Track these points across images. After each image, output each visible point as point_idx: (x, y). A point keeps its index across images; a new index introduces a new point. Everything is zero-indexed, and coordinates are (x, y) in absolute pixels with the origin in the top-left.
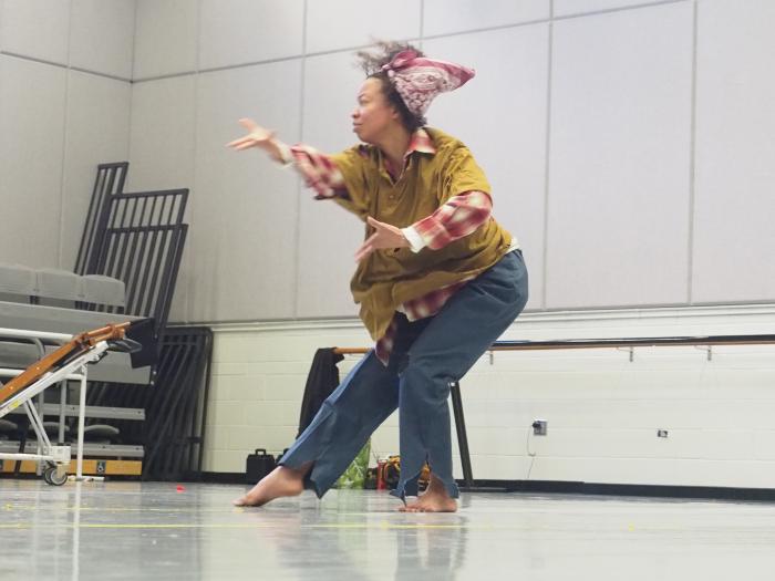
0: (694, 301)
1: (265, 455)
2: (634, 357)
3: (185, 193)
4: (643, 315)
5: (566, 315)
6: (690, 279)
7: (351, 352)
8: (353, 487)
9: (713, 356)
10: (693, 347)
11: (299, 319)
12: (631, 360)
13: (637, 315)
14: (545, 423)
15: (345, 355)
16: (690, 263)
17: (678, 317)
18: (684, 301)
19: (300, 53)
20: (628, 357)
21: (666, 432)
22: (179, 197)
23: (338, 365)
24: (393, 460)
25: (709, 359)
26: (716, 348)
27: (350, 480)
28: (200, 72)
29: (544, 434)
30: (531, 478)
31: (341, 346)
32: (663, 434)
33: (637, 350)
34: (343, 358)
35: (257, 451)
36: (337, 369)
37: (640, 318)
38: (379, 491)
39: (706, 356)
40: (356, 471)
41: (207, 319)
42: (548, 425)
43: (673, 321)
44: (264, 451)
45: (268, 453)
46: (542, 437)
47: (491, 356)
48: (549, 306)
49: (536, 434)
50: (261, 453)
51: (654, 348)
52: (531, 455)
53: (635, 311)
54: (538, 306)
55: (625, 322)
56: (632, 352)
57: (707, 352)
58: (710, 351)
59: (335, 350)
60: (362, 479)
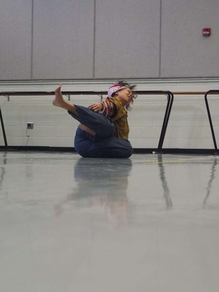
0: (95, 78)
2: (70, 99)
4: (73, 83)
5: (41, 82)
6: (94, 70)
16: (94, 63)
17: (88, 84)
18: (92, 77)
20: (68, 99)
26: (104, 96)
29: (32, 128)
30: (28, 145)
33: (71, 96)
42: (34, 125)
43: (87, 85)
47: (8, 97)
48: (33, 79)
49: (28, 128)
51: (81, 95)
52: (27, 136)
53: (71, 81)
54: (29, 78)
55: (66, 85)
56: (69, 97)
57: (100, 97)
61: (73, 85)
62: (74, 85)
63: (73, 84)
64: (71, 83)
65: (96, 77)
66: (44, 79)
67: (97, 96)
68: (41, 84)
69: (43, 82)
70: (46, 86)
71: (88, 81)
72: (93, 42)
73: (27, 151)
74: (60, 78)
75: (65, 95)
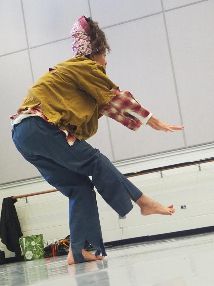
0: (187, 146)
2: (163, 175)
6: (184, 136)
7: (20, 197)
8: (40, 258)
9: (201, 169)
12: (162, 177)
15: (17, 199)
17: (181, 154)
18: (183, 146)
20: (160, 176)
21: (185, 206)
23: (15, 204)
24: (61, 241)
25: (200, 170)
26: (202, 165)
27: (38, 255)
30: (124, 238)
31: (15, 195)
32: (184, 207)
33: (164, 172)
34: (17, 201)
36: (14, 206)
38: (54, 257)
40: (40, 250)
43: (179, 156)
46: (124, 219)
49: (120, 218)
51: (175, 169)
52: (121, 228)
56: (161, 174)
57: (198, 167)
58: (199, 166)
59: (13, 198)
60: (43, 253)
63: (163, 158)
64: (161, 157)
65: (189, 144)
66: (129, 157)
67: (193, 166)
68: (126, 165)
69: (128, 162)
71: (180, 151)
73: (124, 245)
74: (147, 154)
75: (157, 172)
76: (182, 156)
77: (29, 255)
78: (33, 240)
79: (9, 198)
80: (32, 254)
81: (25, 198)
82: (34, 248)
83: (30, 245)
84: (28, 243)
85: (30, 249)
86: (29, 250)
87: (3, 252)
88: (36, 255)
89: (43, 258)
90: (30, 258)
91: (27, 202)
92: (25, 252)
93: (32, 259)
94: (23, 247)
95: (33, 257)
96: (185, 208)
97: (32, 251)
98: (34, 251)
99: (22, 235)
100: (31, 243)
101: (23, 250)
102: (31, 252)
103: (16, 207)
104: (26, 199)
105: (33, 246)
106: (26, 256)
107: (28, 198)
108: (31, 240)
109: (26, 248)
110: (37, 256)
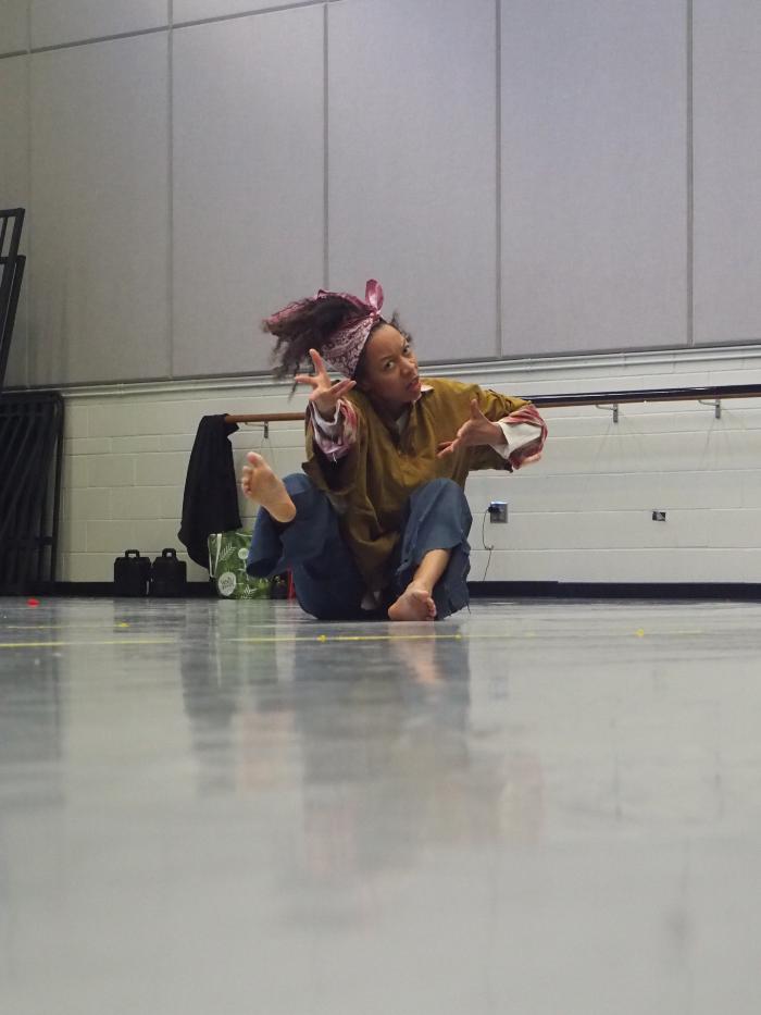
0: (694, 342)
1: (138, 558)
2: (620, 417)
3: (19, 214)
4: (627, 362)
5: (528, 363)
6: (690, 312)
7: (247, 419)
8: (256, 596)
9: (723, 413)
10: (697, 401)
11: (175, 379)
12: (616, 421)
13: (621, 362)
14: (505, 505)
15: (238, 424)
16: (690, 291)
17: (676, 362)
18: (683, 340)
19: (164, 24)
20: (611, 417)
21: (664, 514)
22: (12, 221)
23: (230, 437)
25: (718, 417)
26: (726, 403)
27: (252, 587)
28: (33, 52)
29: (504, 521)
30: (487, 580)
31: (232, 413)
32: (659, 517)
34: (237, 428)
35: (127, 553)
36: (230, 442)
37: (626, 365)
38: (290, 600)
39: (714, 412)
41: (54, 381)
42: (509, 509)
43: (670, 368)
44: (137, 552)
45: (142, 555)
46: (502, 526)
48: (505, 353)
49: (492, 520)
50: (133, 556)
52: (487, 549)
53: (620, 357)
54: (492, 354)
55: (606, 372)
56: (616, 411)
57: (714, 407)
58: (718, 406)
59: (226, 418)
60: (267, 585)
61: (630, 368)
62: (631, 371)
66: (537, 352)
69: (532, 363)
70: (543, 376)
71: (674, 354)
72: (684, 219)
76: (679, 368)
77: (228, 581)
78: (244, 545)
79: (215, 416)
80: (235, 583)
81: (263, 423)
82: (242, 567)
83: (234, 556)
84: (230, 549)
85: (232, 567)
86: (231, 571)
87: (183, 564)
88: (244, 587)
89: (265, 597)
90: (227, 591)
91: (266, 436)
92: (220, 574)
93: (232, 597)
94: (214, 558)
95: (235, 591)
96: (664, 520)
97: (237, 574)
98: (241, 575)
99: (240, 526)
100: (237, 551)
101: (213, 565)
102: (233, 576)
103: (233, 446)
104: (266, 429)
105: (241, 561)
106: (220, 585)
107: (271, 424)
108: (238, 542)
109: (221, 563)
110: (248, 591)
